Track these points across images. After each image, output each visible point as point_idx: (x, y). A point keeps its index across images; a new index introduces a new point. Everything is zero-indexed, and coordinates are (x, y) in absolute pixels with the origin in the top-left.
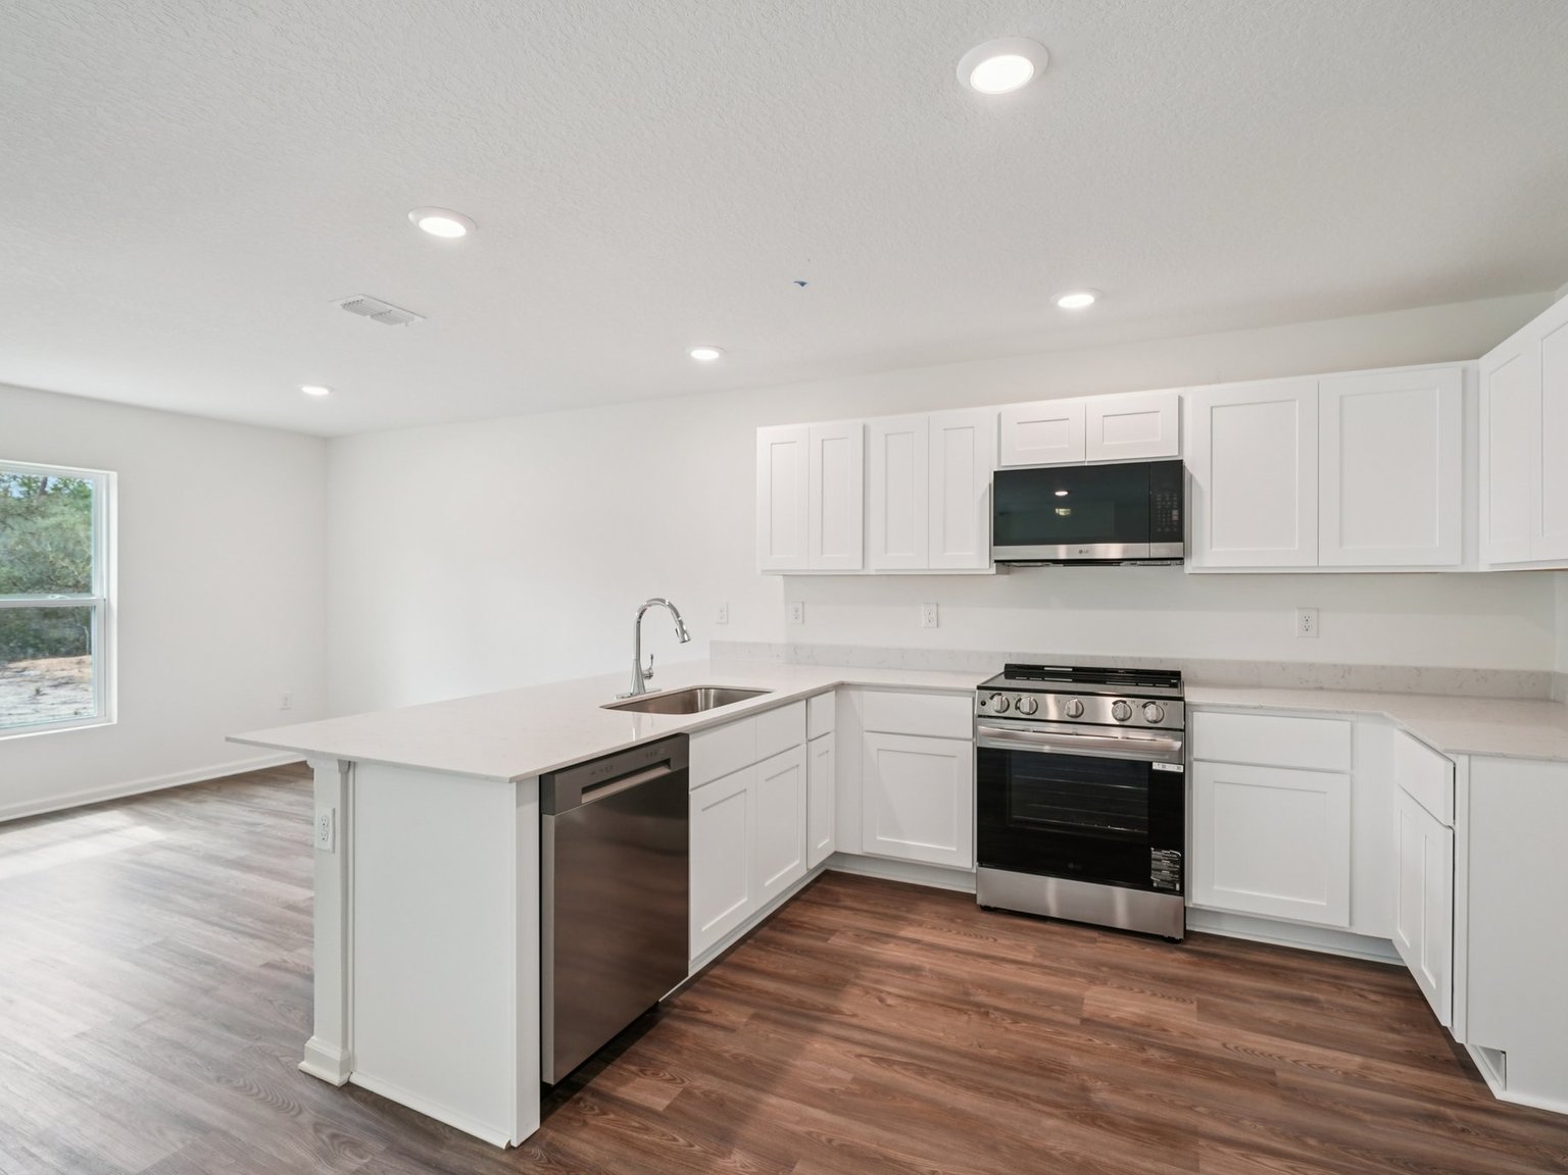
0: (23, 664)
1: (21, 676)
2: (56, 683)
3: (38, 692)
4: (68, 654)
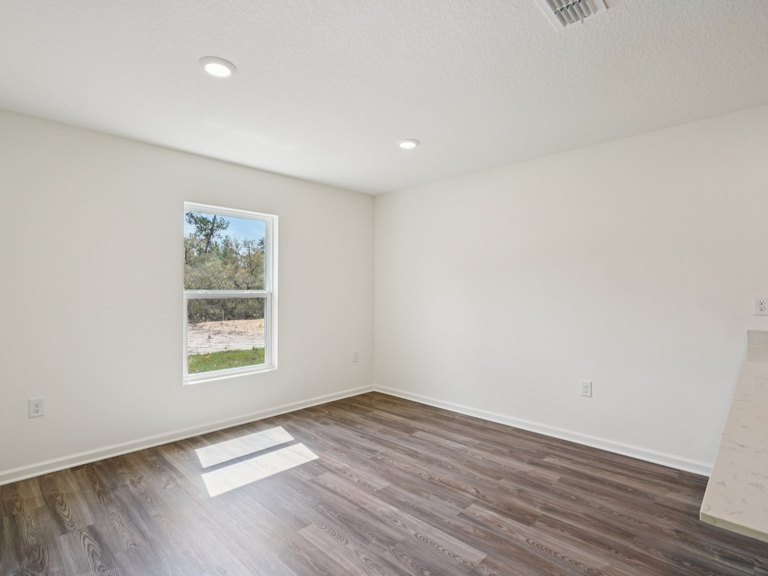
0: (202, 324)
1: (202, 329)
2: (215, 333)
3: (209, 337)
4: (216, 320)
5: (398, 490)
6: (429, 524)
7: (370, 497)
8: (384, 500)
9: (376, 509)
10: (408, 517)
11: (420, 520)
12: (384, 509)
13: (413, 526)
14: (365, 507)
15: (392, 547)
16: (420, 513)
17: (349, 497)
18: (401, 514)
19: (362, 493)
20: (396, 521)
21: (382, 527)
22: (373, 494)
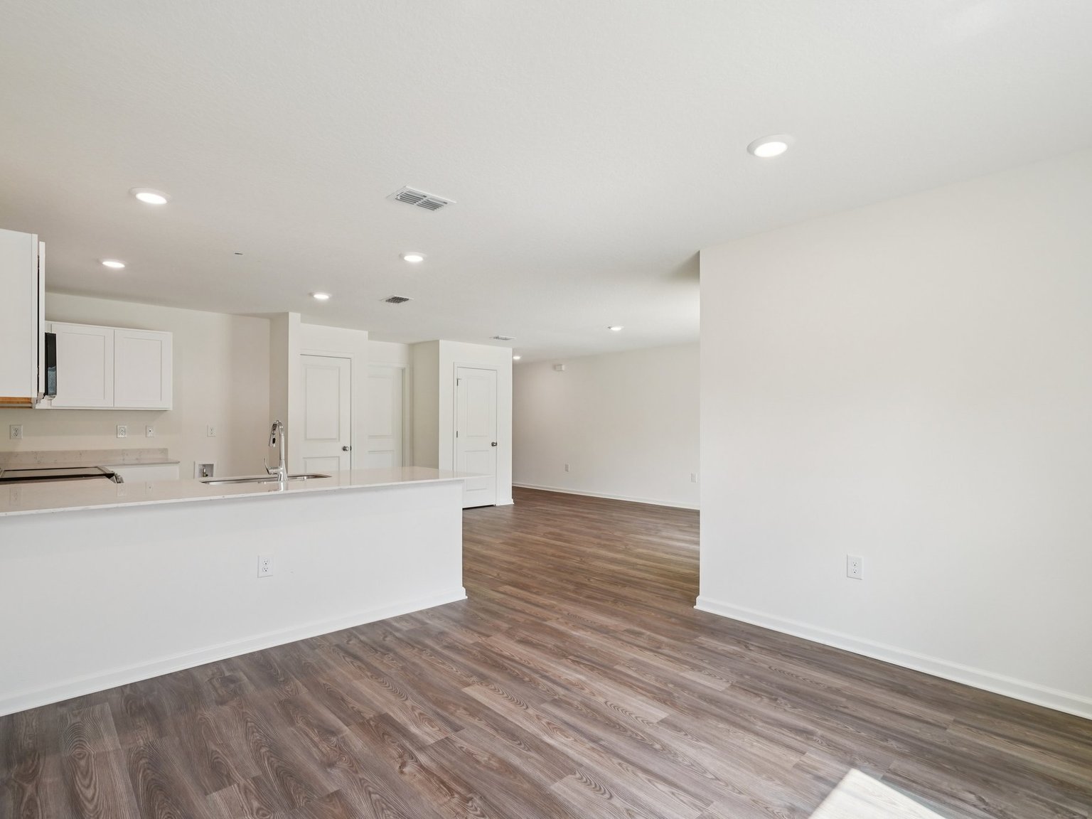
5: (538, 773)
6: (506, 719)
7: (586, 761)
8: (563, 754)
9: (575, 740)
10: (531, 728)
11: (516, 725)
12: (563, 739)
13: (528, 717)
14: (592, 745)
15: (556, 697)
16: (512, 734)
17: (620, 761)
18: (541, 733)
19: (598, 768)
20: (549, 723)
21: (567, 717)
22: (581, 765)
